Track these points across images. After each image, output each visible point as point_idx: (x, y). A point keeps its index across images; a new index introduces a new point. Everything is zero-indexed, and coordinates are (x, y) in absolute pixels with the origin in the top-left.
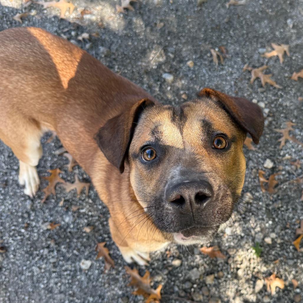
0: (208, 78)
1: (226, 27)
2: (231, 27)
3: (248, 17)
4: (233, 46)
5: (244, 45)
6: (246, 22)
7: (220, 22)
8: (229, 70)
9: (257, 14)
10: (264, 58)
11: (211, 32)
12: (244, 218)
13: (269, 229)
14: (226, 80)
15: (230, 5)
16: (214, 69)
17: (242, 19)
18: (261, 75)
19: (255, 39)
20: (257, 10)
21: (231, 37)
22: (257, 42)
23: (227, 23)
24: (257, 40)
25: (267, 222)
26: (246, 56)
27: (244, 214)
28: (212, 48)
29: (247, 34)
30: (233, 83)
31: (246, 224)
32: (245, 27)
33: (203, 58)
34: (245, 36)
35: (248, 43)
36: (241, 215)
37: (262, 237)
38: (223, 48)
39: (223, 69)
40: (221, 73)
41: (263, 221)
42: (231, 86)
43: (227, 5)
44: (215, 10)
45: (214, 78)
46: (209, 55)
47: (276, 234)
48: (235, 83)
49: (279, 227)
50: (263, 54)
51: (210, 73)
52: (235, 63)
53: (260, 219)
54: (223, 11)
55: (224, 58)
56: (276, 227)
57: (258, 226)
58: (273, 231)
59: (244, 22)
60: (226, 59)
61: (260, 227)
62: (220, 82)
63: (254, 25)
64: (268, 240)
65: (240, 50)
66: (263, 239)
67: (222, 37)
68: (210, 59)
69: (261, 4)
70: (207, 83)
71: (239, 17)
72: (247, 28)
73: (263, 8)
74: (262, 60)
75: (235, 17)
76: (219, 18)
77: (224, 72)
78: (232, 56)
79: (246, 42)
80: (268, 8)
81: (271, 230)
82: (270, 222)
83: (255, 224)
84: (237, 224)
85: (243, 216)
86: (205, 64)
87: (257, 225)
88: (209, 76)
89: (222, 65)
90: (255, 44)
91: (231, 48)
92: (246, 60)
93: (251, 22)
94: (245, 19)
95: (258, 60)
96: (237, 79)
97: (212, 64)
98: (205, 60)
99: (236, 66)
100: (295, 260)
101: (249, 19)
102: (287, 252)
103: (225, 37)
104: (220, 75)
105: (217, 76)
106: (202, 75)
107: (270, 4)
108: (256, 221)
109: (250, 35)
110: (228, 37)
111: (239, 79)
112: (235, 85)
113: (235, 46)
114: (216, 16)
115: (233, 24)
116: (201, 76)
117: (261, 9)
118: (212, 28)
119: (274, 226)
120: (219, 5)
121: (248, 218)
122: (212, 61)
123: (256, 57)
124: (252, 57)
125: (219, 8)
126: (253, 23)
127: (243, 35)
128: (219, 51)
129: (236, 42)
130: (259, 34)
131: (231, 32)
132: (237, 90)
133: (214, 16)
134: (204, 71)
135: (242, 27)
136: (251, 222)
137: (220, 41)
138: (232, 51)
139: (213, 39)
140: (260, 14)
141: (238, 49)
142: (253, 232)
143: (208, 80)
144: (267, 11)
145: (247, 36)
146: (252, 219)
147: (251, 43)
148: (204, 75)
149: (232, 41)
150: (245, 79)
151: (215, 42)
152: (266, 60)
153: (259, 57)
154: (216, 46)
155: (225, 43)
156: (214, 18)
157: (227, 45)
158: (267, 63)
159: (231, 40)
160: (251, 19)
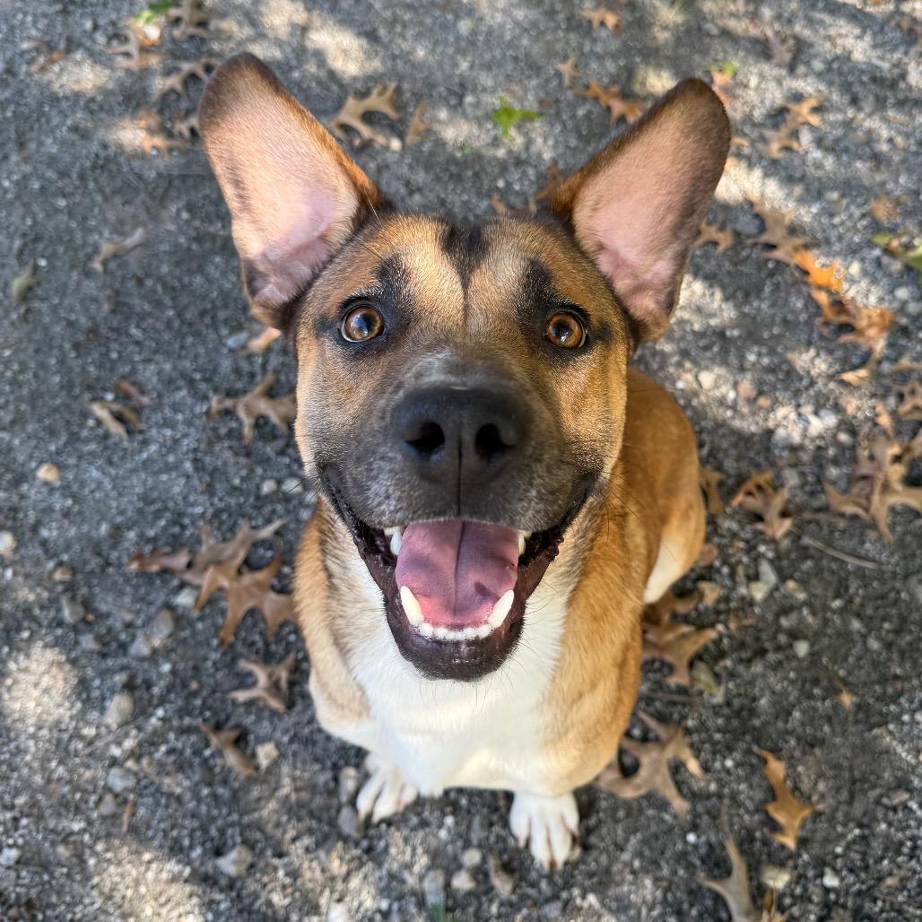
0: (113, 488)
1: (115, 324)
2: (127, 319)
3: (165, 269)
4: (152, 367)
5: (182, 347)
6: (165, 286)
7: (92, 318)
8: (164, 436)
9: (189, 249)
10: (250, 357)
11: (77, 357)
12: (369, 850)
13: (452, 842)
14: (168, 468)
15: (105, 263)
16: (121, 454)
17: (149, 283)
18: (264, 406)
19: (207, 320)
20: (182, 240)
21: (137, 343)
22: (214, 325)
23: (113, 312)
24: (213, 318)
25: (440, 826)
26: (198, 376)
27: (365, 836)
28: (94, 400)
29: (179, 315)
30: (188, 466)
31: (380, 865)
32: (167, 301)
33: (78, 439)
34: (176, 324)
35: (190, 340)
36: (357, 844)
37: (441, 880)
38: (126, 385)
39: (145, 443)
40: (145, 455)
41: (427, 830)
42: (188, 477)
43: (97, 266)
44: (69, 291)
45: (129, 478)
46: (91, 423)
47: (480, 846)
48: (195, 461)
49: (477, 821)
50: (244, 347)
51: (113, 472)
52: (176, 408)
53: (414, 829)
54: (90, 287)
55: (138, 410)
56: (469, 827)
57: (420, 851)
58: (467, 845)
59: (159, 288)
60: (147, 411)
61: (426, 851)
62: (150, 482)
63: (190, 284)
64: (462, 882)
65: (174, 368)
66: (447, 886)
67: (114, 356)
68: (101, 431)
69: (187, 221)
70: (114, 504)
71: (140, 282)
72: (173, 299)
73: (196, 229)
74: (245, 366)
75: (131, 284)
76: (86, 310)
77: (153, 448)
78: (160, 396)
79: (183, 337)
80: (211, 222)
81: (460, 844)
82: (449, 820)
83: (409, 850)
84: (355, 882)
85: (365, 844)
86: (91, 454)
87: (414, 850)
88: (113, 479)
89: (141, 432)
90: (210, 331)
91: (149, 374)
92: (203, 386)
93: (180, 280)
94: (160, 279)
95: (237, 371)
96: (195, 450)
97: (110, 442)
98: (87, 441)
99: (180, 417)
100: (564, 895)
101: (171, 272)
102: (533, 885)
103: (119, 353)
104: (145, 463)
105: (133, 471)
106: (93, 486)
107: (211, 209)
108: (406, 840)
109: (188, 316)
110: (132, 348)
111: (203, 446)
112: (196, 469)
113: (157, 363)
114: (78, 308)
115: (131, 307)
116: (92, 492)
117: (194, 234)
118: (76, 346)
119: (463, 827)
120: (75, 275)
121: (382, 844)
122: (107, 436)
123: (226, 365)
124: (215, 371)
125: (79, 283)
126: (186, 280)
127: (169, 324)
128: (116, 399)
129: (156, 352)
130: (213, 302)
131: (133, 331)
132: (207, 478)
133: (72, 310)
134: (95, 474)
135: (158, 304)
136: (393, 851)
137: (112, 369)
138: (155, 380)
139: (89, 372)
140: (194, 247)
141: (168, 367)
142: (411, 880)
143: (114, 494)
144: (212, 229)
145: (183, 322)
146: (391, 841)
147: (197, 334)
148: (99, 485)
149: (145, 354)
150: (219, 438)
151: (98, 379)
152: (260, 360)
153: (235, 361)
154: (105, 389)
155: (127, 369)
156: (73, 317)
157: (134, 371)
158: (264, 366)
159: (140, 353)
160: (177, 272)
